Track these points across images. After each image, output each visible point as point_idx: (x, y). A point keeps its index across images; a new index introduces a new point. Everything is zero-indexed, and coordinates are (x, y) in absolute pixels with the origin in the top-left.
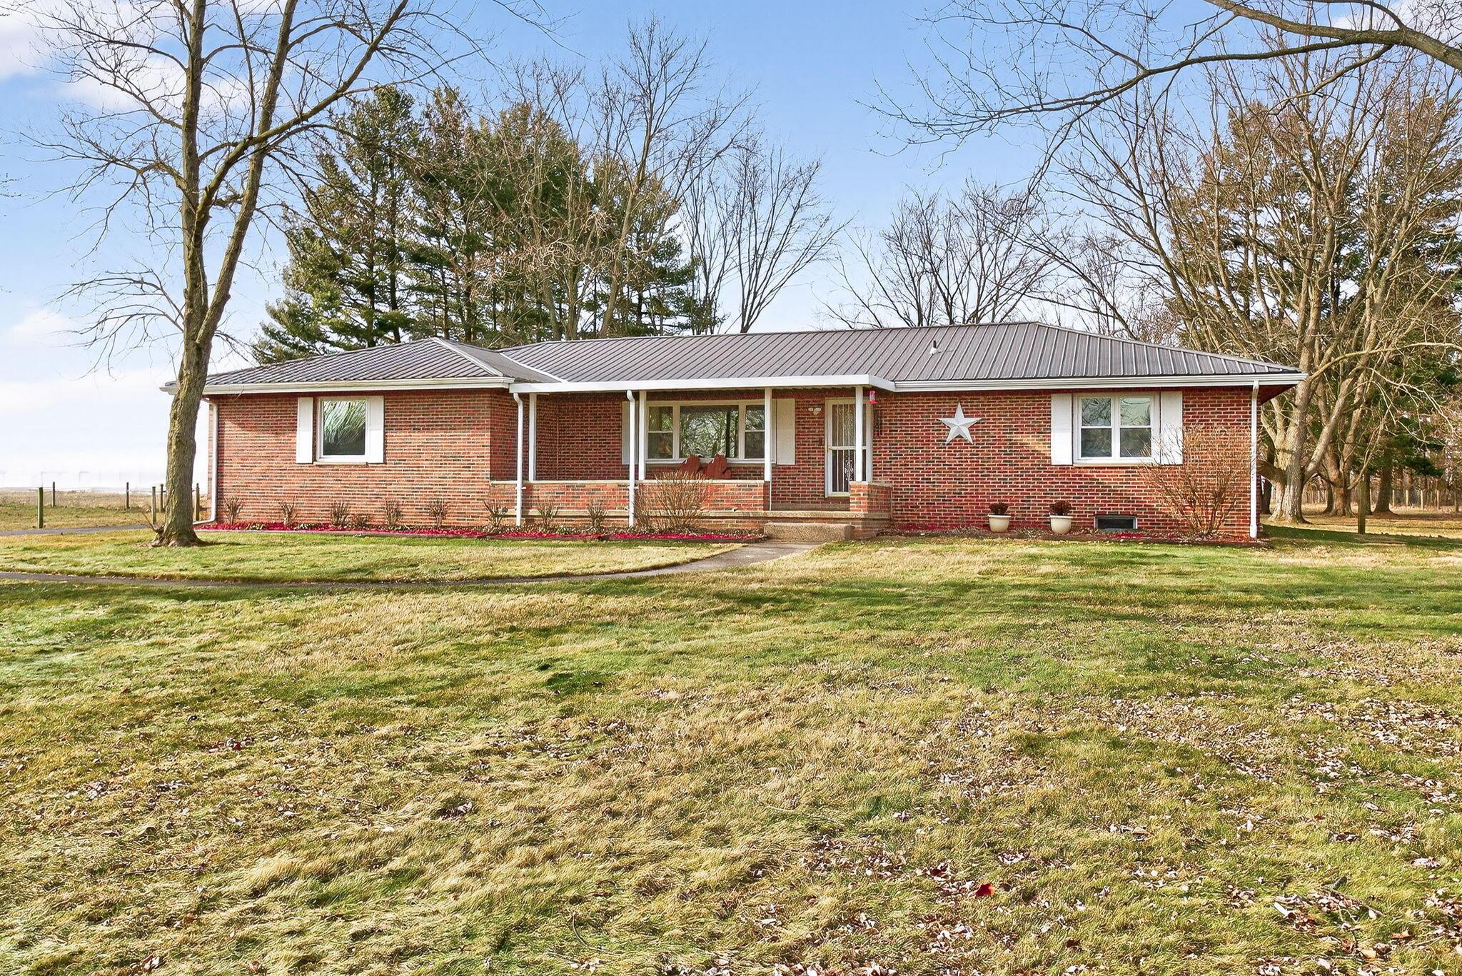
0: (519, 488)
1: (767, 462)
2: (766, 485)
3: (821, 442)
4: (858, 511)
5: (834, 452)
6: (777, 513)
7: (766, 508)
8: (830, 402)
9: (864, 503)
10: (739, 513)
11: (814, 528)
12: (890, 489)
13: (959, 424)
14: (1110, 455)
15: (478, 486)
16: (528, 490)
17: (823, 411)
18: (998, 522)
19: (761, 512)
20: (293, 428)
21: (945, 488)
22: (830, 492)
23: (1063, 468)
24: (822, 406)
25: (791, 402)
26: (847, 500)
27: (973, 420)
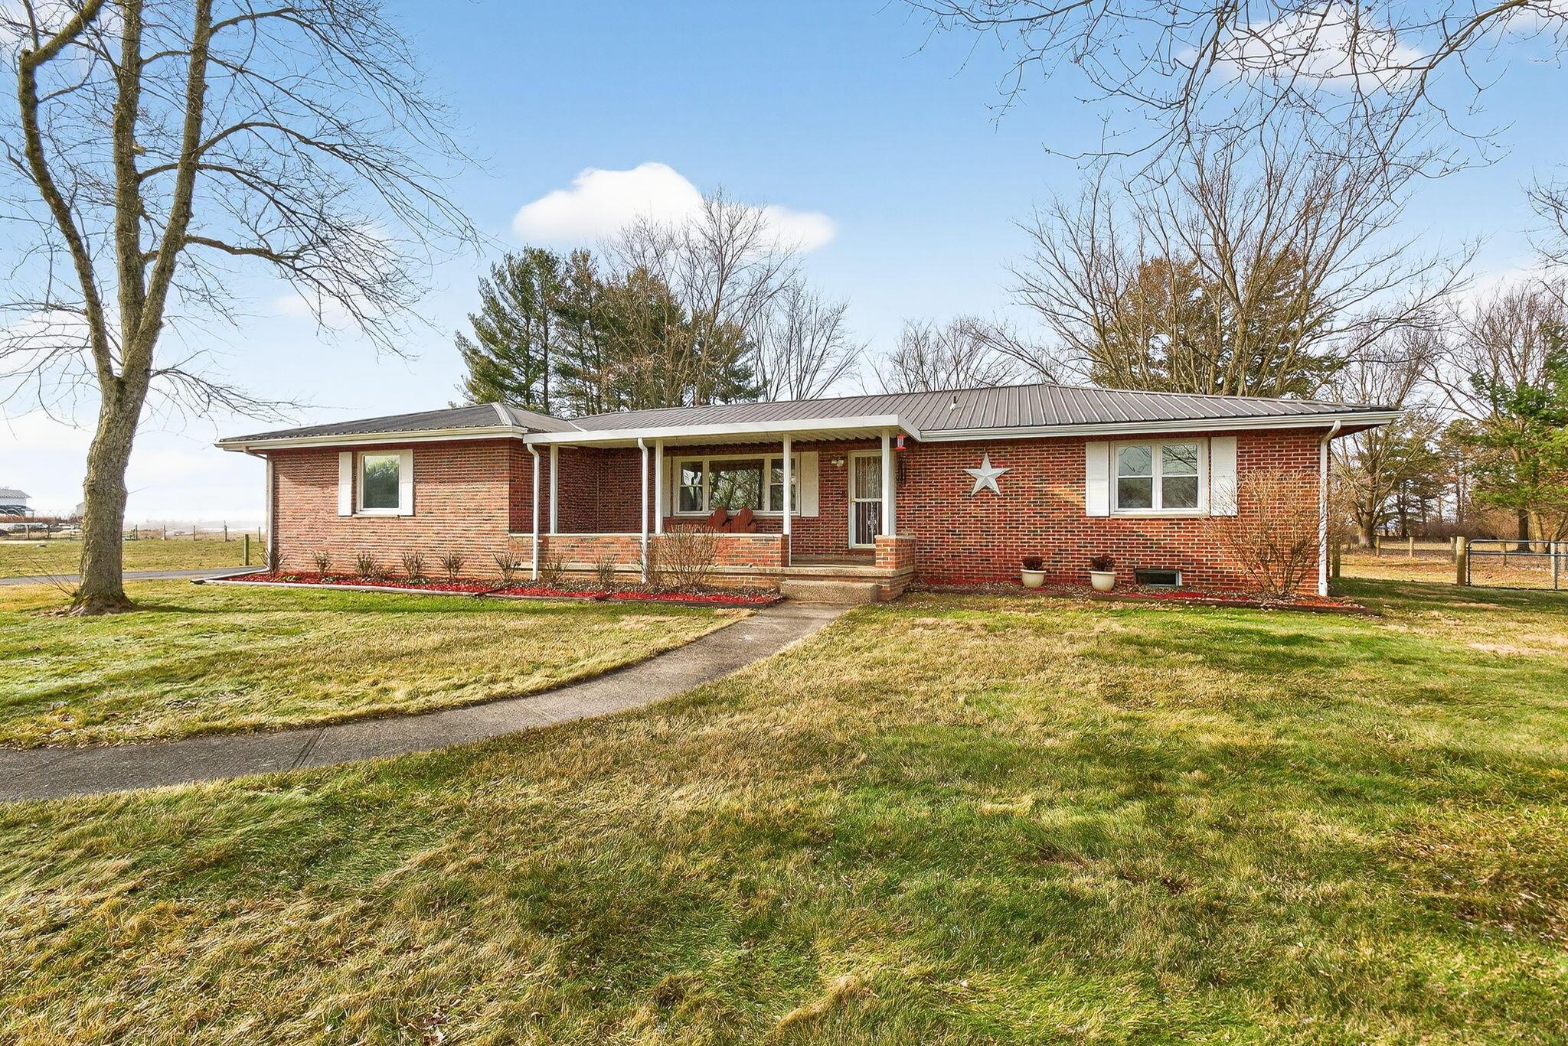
0: (535, 541)
1: (786, 514)
2: (785, 539)
3: (845, 495)
4: (885, 568)
5: (858, 504)
6: (796, 570)
7: (785, 564)
8: (854, 455)
9: (892, 559)
10: (754, 569)
11: (836, 588)
12: (914, 541)
13: (986, 475)
14: (1150, 506)
15: (498, 539)
16: (543, 545)
17: (845, 465)
18: (1032, 578)
19: (778, 569)
20: (335, 482)
21: (971, 540)
22: (853, 544)
23: (1098, 519)
24: (845, 458)
25: (814, 455)
26: (872, 552)
27: (1000, 471)
